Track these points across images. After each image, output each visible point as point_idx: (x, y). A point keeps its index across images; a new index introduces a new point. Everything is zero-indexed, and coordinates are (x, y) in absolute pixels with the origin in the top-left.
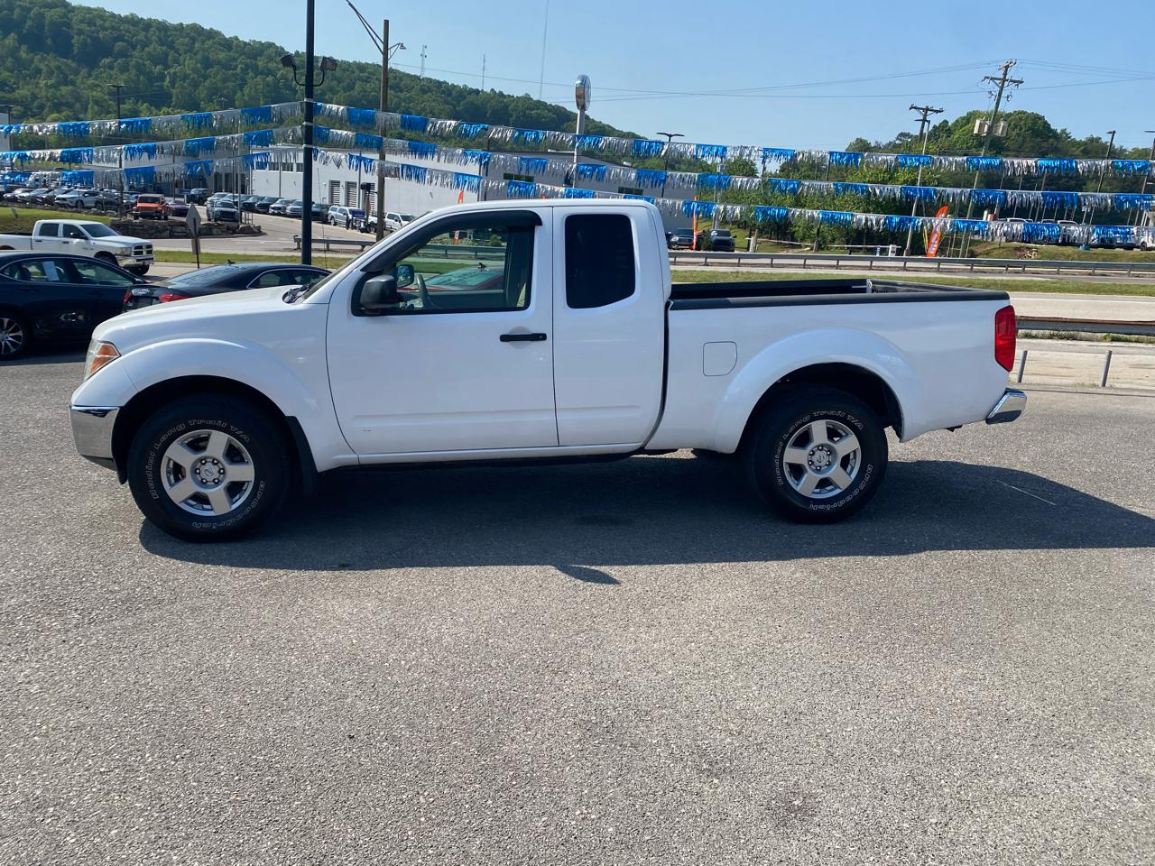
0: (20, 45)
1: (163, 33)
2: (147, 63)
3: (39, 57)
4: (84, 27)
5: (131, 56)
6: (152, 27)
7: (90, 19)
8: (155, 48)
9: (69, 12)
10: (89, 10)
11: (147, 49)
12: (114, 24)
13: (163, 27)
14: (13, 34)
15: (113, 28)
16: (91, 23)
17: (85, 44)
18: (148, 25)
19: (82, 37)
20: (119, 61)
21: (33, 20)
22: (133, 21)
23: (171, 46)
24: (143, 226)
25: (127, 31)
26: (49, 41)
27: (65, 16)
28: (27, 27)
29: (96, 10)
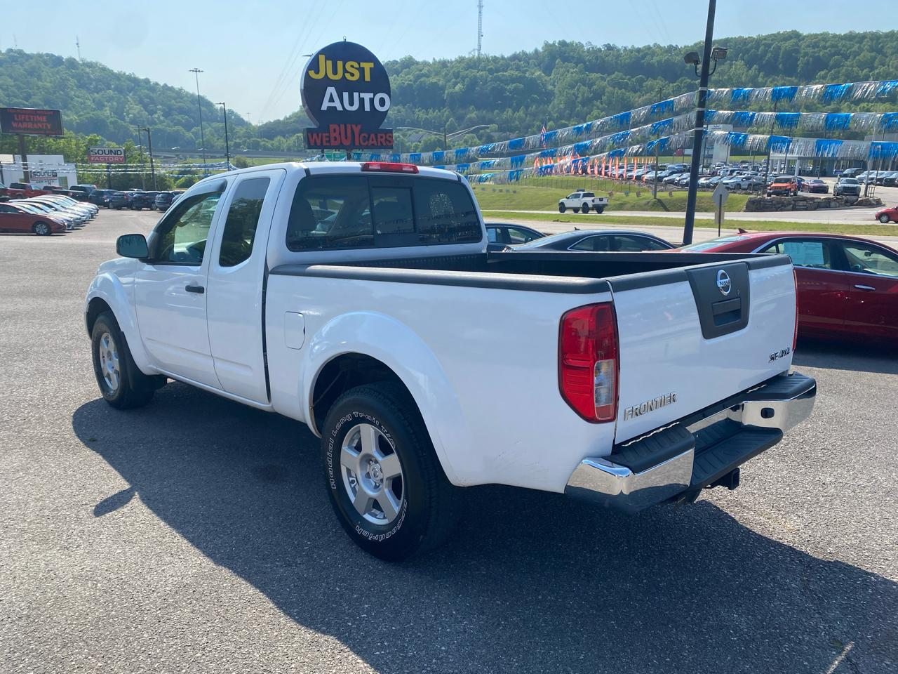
0: (759, 72)
1: (874, 42)
2: (855, 69)
3: (770, 79)
4: (810, 50)
5: (843, 66)
6: (867, 38)
7: (815, 43)
8: (866, 55)
9: (800, 41)
10: (816, 36)
11: (857, 58)
12: (833, 42)
13: (875, 37)
14: (755, 66)
15: (833, 46)
16: (815, 45)
17: (807, 63)
18: (862, 37)
19: (806, 58)
20: (833, 72)
21: (772, 52)
22: (851, 37)
23: (880, 51)
24: (772, 202)
25: (843, 46)
26: (780, 66)
27: (797, 44)
28: (766, 59)
29: (822, 34)
